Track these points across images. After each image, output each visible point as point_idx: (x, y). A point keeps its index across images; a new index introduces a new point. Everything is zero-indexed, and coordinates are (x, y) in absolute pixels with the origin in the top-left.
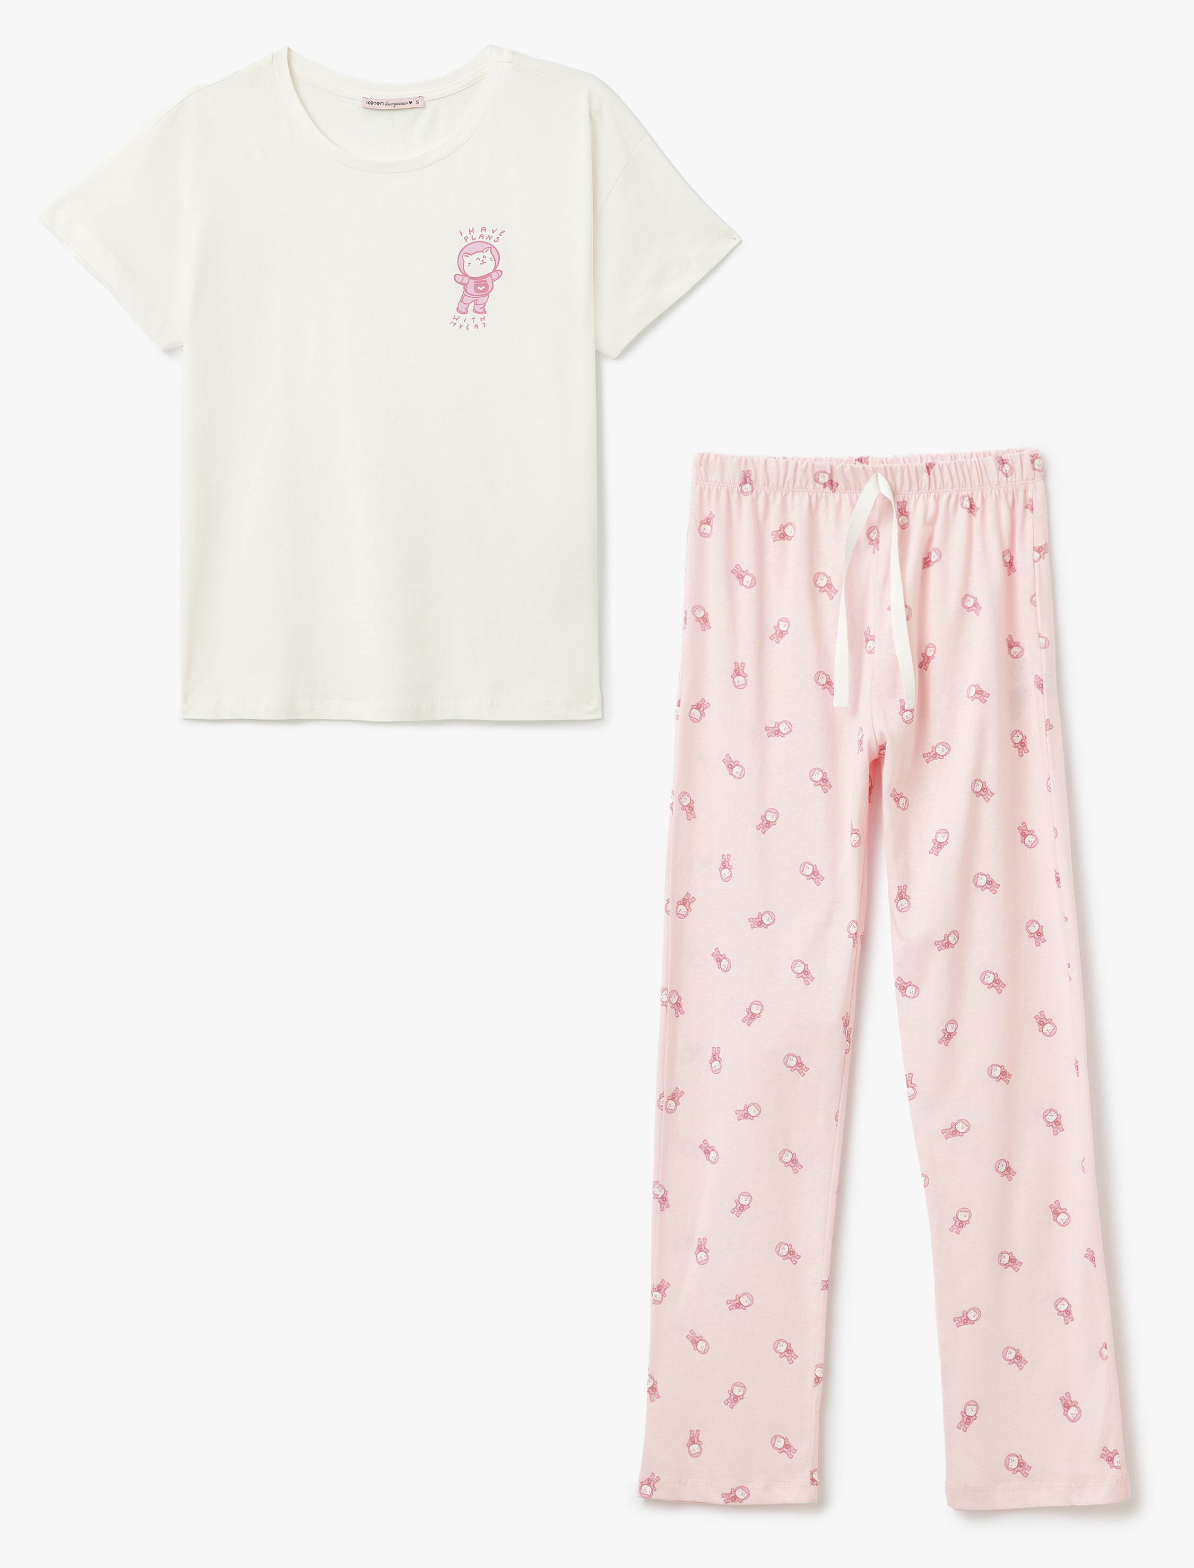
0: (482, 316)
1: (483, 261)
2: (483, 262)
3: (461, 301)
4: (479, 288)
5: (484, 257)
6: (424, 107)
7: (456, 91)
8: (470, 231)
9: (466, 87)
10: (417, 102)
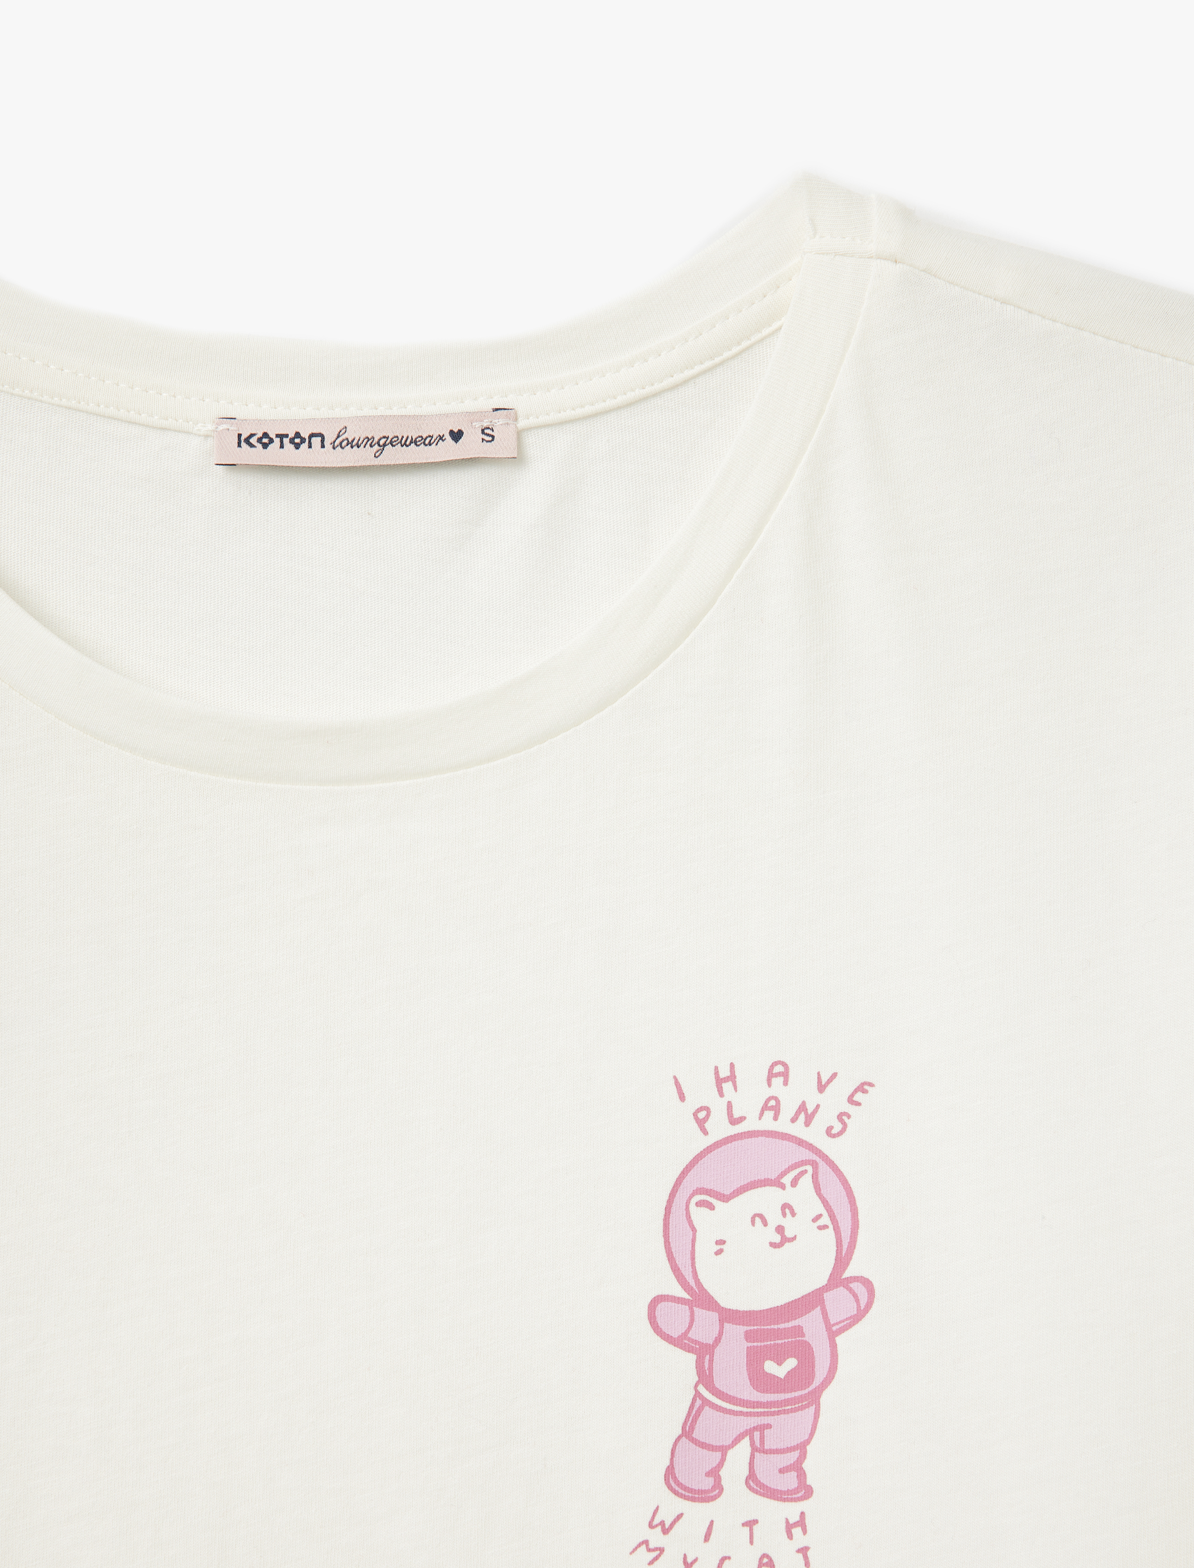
0: (792, 1511)
1: (780, 1229)
2: (783, 1239)
3: (687, 1431)
4: (770, 1367)
5: (787, 1209)
6: (517, 459)
7: (658, 387)
8: (719, 1082)
9: (698, 369)
10: (488, 434)
